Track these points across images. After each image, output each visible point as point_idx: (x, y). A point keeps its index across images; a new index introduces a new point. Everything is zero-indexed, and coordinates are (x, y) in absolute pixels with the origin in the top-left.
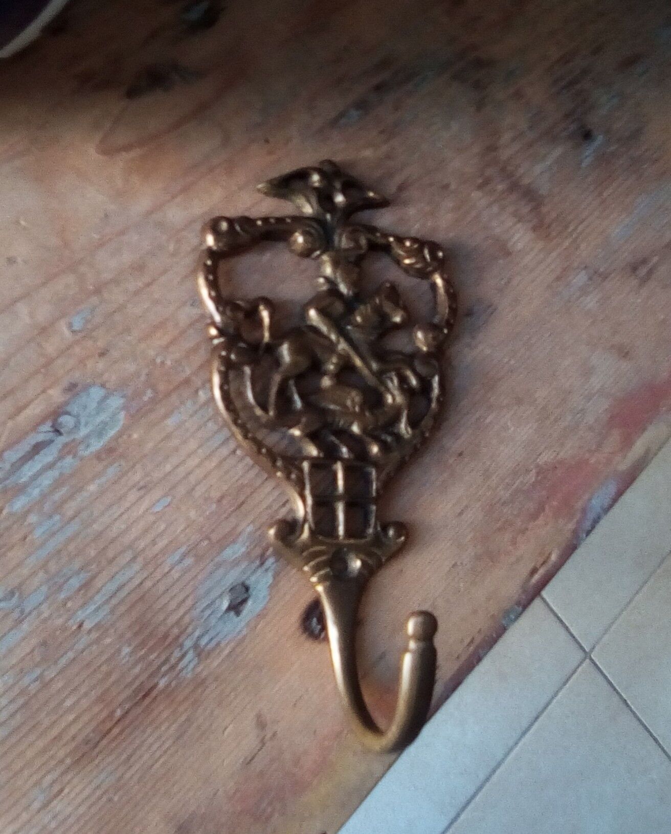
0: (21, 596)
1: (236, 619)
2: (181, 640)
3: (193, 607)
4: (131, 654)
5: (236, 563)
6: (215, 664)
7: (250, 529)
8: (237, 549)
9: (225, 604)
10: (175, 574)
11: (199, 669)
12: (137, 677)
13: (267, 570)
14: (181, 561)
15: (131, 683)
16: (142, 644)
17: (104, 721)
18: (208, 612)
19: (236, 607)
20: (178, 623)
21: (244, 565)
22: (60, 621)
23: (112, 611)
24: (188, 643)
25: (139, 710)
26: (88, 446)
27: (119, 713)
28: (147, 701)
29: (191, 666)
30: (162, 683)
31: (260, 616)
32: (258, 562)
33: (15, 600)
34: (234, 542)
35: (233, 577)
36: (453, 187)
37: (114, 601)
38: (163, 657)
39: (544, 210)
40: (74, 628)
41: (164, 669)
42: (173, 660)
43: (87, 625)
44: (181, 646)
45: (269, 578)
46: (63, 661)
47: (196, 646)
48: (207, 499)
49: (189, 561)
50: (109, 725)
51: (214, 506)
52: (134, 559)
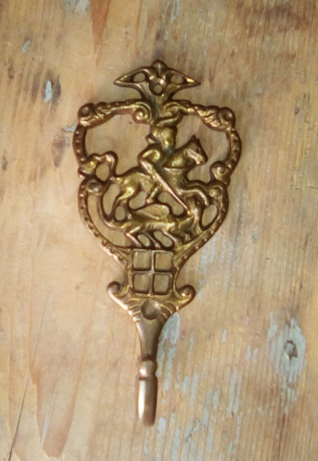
0: (199, 421)
1: (297, 359)
2: (280, 387)
3: (274, 369)
4: (263, 409)
5: (277, 335)
6: (303, 385)
7: (271, 314)
8: (273, 328)
9: (287, 357)
10: (255, 361)
11: (298, 393)
12: (274, 417)
13: (294, 327)
14: (252, 355)
15: (273, 421)
16: (265, 403)
17: (274, 444)
18: (282, 367)
19: (293, 354)
20: (273, 381)
21: (282, 332)
22: (223, 419)
23: (241, 398)
24: (284, 386)
25: (285, 429)
26: (173, 338)
27: (278, 436)
28: (286, 423)
29: (293, 394)
30: (286, 411)
31: (307, 350)
32: (287, 327)
33: (198, 424)
34: (269, 326)
35: (281, 342)
36: (236, 50)
37: (238, 393)
38: (278, 400)
39: (295, 10)
40: (231, 416)
41: (282, 405)
42: (283, 398)
43: (236, 411)
44: (282, 390)
45: (298, 329)
46: (238, 433)
47: (289, 385)
48: (242, 318)
49: (256, 351)
50: (277, 445)
51: (247, 318)
52: (232, 370)
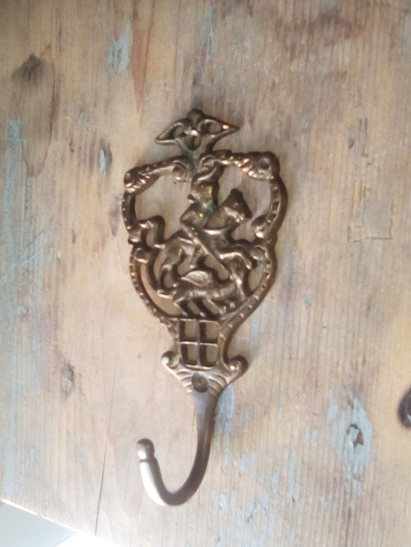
0: (259, 502)
1: (363, 447)
2: (344, 477)
3: (336, 456)
4: (326, 499)
5: (338, 417)
6: (371, 478)
7: (331, 392)
8: (333, 410)
9: (351, 444)
10: (315, 444)
11: (365, 487)
12: (338, 509)
13: (358, 409)
14: (311, 436)
15: (338, 515)
16: (327, 492)
17: (340, 541)
18: (345, 454)
19: (359, 441)
20: (335, 470)
21: (343, 414)
22: (283, 504)
23: (301, 485)
24: (349, 477)
25: (351, 527)
26: (229, 412)
27: (344, 533)
28: (352, 519)
29: (360, 488)
30: (353, 506)
31: (374, 437)
32: (350, 408)
33: (258, 506)
34: (328, 406)
35: (343, 425)
36: (277, 81)
37: (298, 478)
38: (342, 492)
40: (291, 503)
41: (348, 497)
42: (349, 491)
43: (296, 498)
44: (347, 480)
45: (362, 412)
46: (299, 522)
47: (354, 476)
48: (298, 394)
49: (315, 433)
50: (343, 542)
51: (304, 396)
52: (290, 451)
